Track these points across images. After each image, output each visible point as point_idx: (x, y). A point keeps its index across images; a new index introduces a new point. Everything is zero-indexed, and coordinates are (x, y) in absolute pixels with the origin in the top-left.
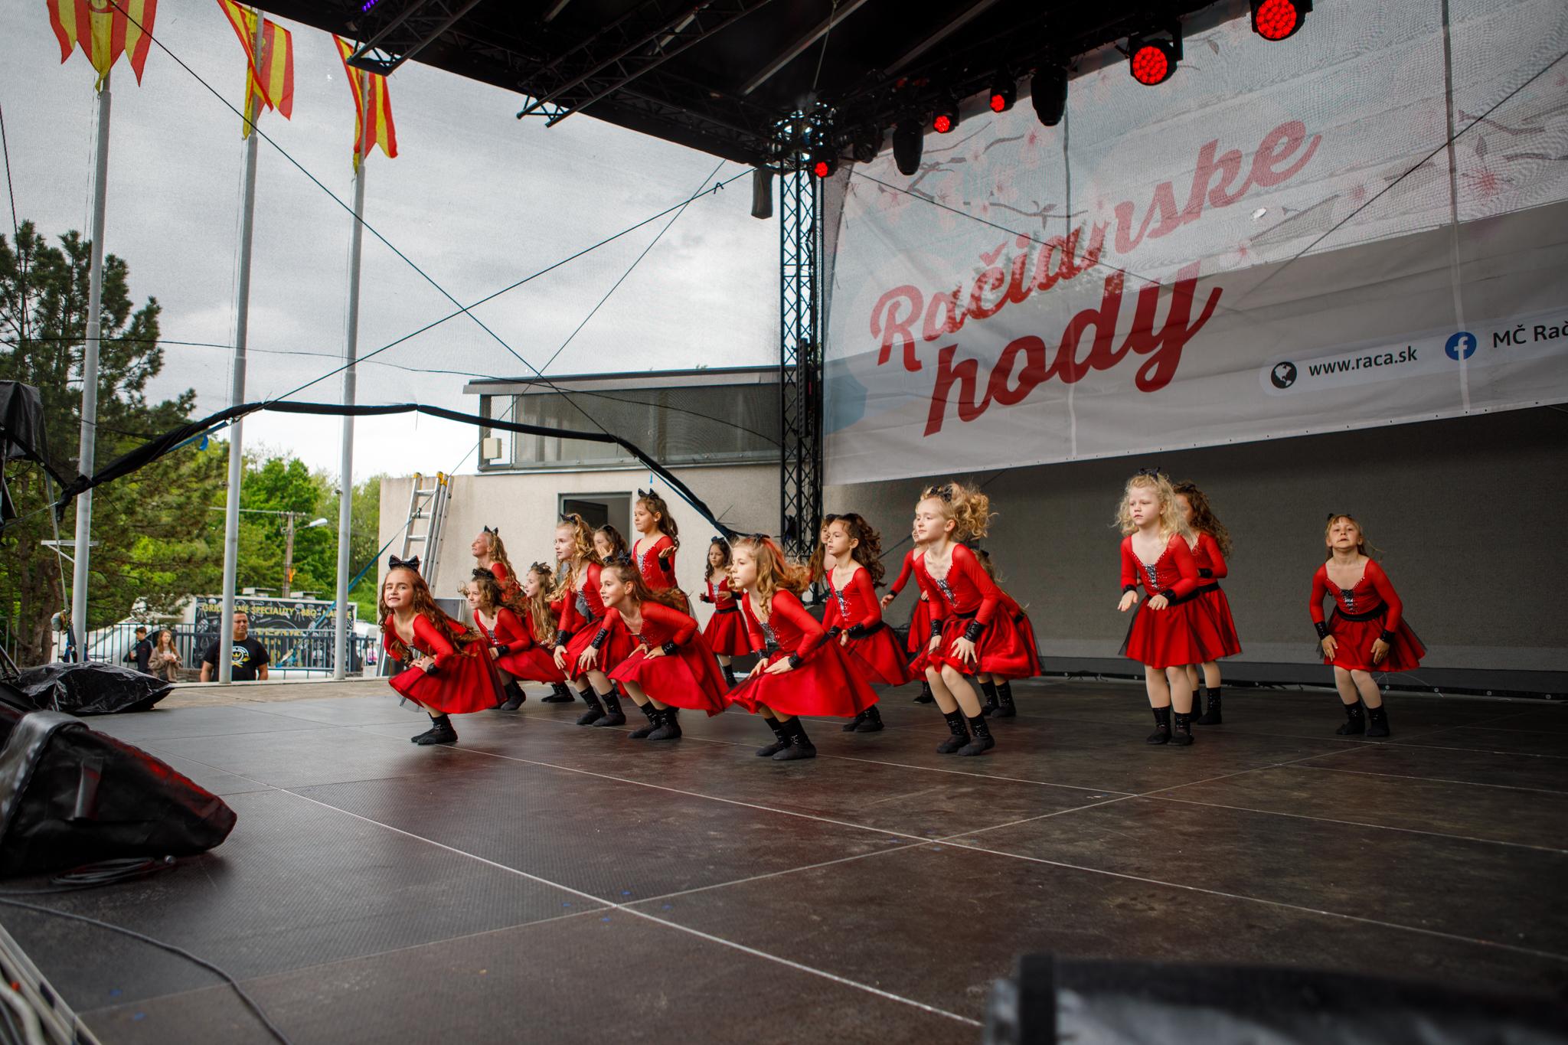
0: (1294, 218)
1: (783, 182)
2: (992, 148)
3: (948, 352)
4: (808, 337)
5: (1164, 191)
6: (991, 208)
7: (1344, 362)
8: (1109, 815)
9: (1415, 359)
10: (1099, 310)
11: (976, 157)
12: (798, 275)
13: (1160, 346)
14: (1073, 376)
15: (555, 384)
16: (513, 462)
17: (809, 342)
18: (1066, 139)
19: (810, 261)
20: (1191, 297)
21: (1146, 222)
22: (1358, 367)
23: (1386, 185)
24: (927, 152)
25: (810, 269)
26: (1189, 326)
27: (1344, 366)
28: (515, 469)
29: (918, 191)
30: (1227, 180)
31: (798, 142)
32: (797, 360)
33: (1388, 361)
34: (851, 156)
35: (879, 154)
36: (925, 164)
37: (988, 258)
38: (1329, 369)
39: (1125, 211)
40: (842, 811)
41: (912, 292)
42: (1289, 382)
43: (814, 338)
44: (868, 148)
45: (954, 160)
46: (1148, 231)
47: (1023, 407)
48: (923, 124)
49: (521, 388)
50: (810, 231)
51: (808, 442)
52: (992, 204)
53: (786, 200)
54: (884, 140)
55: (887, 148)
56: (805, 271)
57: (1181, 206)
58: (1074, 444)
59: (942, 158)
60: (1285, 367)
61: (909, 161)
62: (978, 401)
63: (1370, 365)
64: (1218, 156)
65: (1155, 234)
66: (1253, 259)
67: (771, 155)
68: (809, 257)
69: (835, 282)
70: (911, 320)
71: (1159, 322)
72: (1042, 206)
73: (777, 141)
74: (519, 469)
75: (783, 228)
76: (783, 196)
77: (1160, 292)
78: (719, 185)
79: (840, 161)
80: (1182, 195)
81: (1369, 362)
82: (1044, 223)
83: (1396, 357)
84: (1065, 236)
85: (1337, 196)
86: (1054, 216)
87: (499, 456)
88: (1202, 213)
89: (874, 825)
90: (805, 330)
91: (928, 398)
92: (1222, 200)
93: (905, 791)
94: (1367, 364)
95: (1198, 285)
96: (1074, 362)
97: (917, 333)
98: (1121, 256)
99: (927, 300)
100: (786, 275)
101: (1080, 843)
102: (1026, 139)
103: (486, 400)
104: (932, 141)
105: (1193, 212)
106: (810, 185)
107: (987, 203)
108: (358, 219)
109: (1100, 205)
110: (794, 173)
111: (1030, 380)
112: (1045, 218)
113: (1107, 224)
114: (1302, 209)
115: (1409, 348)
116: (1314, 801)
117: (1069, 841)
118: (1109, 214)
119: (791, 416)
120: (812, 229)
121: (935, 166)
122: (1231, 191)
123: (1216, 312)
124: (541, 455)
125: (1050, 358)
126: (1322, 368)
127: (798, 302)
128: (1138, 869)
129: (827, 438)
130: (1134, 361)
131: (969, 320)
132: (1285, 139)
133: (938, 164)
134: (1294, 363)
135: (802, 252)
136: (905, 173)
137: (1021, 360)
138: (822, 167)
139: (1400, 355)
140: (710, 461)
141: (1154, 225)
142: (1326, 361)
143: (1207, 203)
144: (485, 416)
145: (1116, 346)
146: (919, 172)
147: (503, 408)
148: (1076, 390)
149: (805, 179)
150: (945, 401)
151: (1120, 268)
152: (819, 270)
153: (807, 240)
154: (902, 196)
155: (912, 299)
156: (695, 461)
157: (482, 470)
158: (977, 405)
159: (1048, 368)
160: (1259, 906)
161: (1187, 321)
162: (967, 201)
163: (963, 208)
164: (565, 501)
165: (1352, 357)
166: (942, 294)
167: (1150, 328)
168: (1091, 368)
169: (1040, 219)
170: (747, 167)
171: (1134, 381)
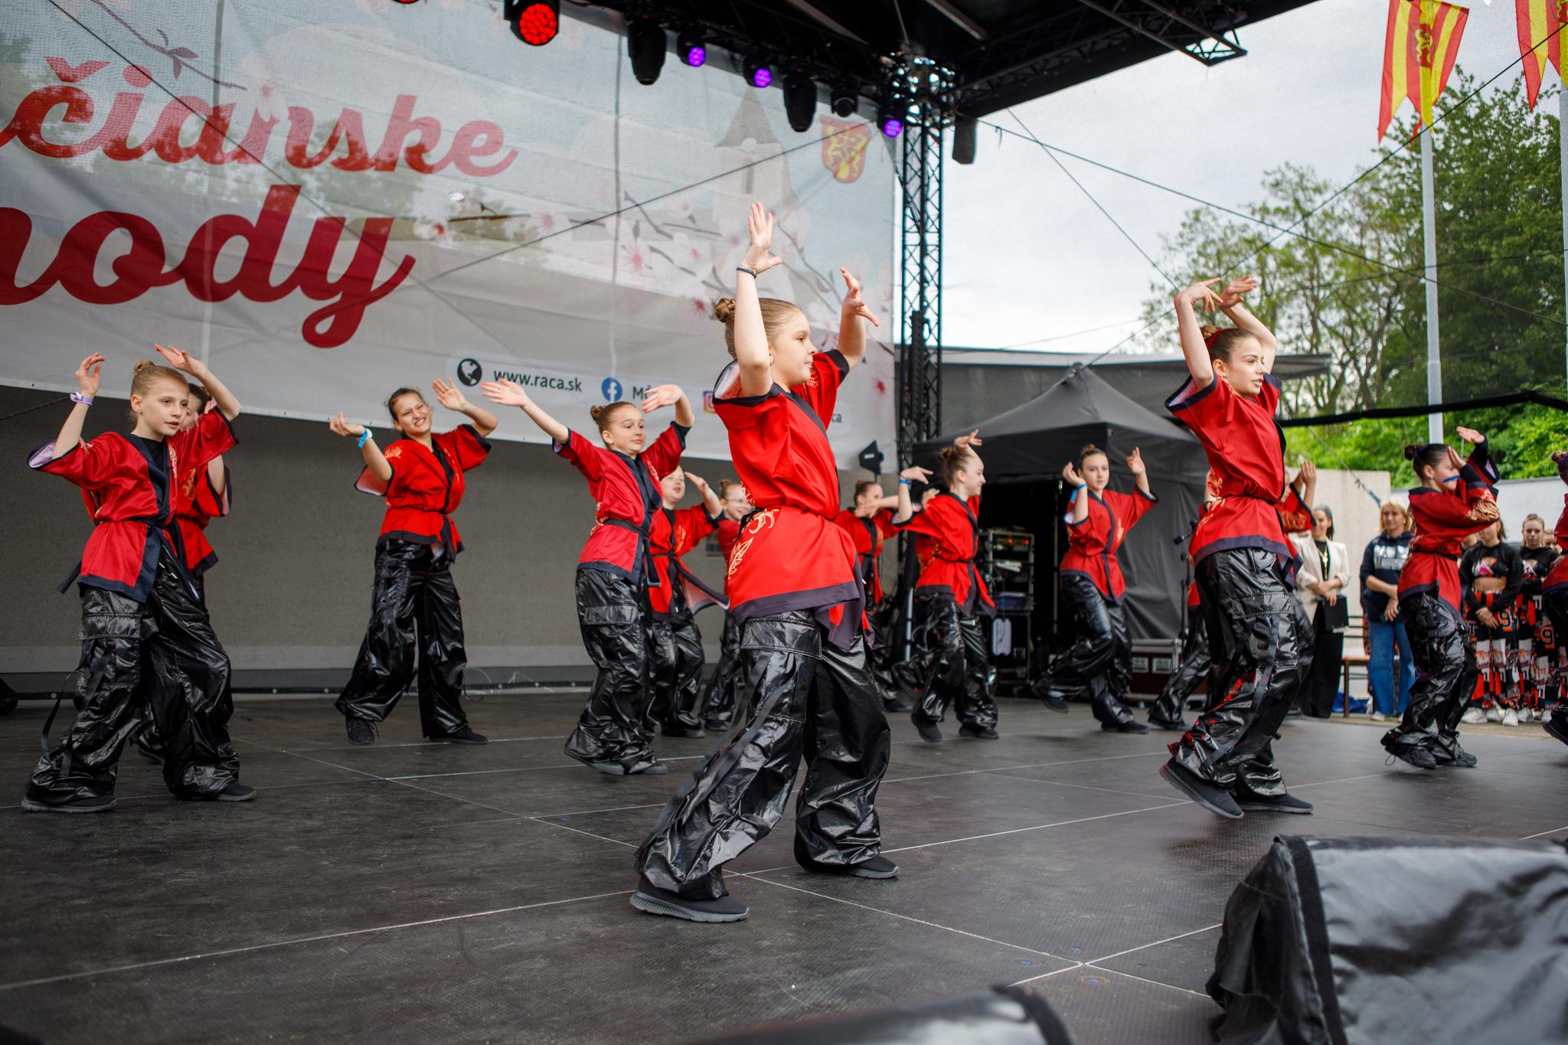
0: (488, 218)
5: (353, 118)
7: (526, 376)
9: (580, 390)
10: (254, 220)
13: (337, 298)
14: (209, 294)
20: (381, 253)
22: (535, 385)
26: (375, 286)
33: (560, 386)
42: (473, 381)
46: (330, 158)
60: (471, 365)
63: (546, 386)
64: (415, 115)
65: (341, 164)
71: (337, 269)
72: (174, 44)
77: (344, 233)
80: (374, 135)
82: (177, 73)
83: (566, 385)
84: (210, 104)
86: (195, 70)
88: (397, 168)
92: (419, 164)
94: (544, 384)
96: (212, 278)
109: (267, 92)
111: (135, 278)
112: (177, 64)
113: (274, 121)
114: (499, 213)
115: (575, 379)
118: (278, 109)
122: (428, 159)
123: (407, 282)
125: (172, 258)
130: (300, 305)
132: (484, 136)
134: (482, 365)
137: (118, 243)
139: (569, 384)
141: (341, 155)
143: (402, 159)
145: (276, 278)
159: (167, 269)
161: (371, 279)
165: (532, 373)
167: (325, 272)
168: (239, 294)
169: (170, 61)
171: (300, 328)
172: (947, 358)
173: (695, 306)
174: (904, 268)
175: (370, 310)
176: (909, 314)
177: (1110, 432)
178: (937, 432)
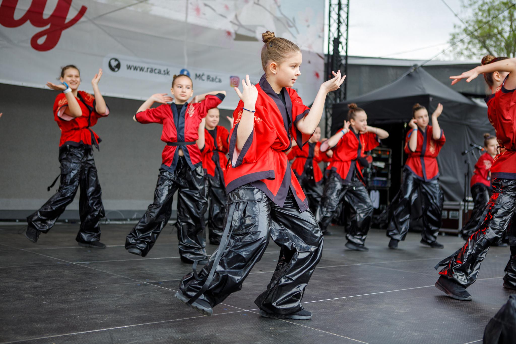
7: (142, 67)
22: (147, 72)
26: (67, 21)
33: (159, 73)
38: (135, 68)
42: (116, 69)
60: (115, 61)
71: (48, 13)
83: (162, 72)
94: (151, 71)
115: (168, 69)
123: (83, 19)
126: (132, 67)
130: (31, 29)
134: (121, 62)
142: (134, 64)
165: (145, 66)
171: (29, 41)
172: (350, 61)
173: (226, 34)
174: (330, 16)
175: (65, 33)
176: (332, 39)
177: (431, 99)
178: (345, 98)
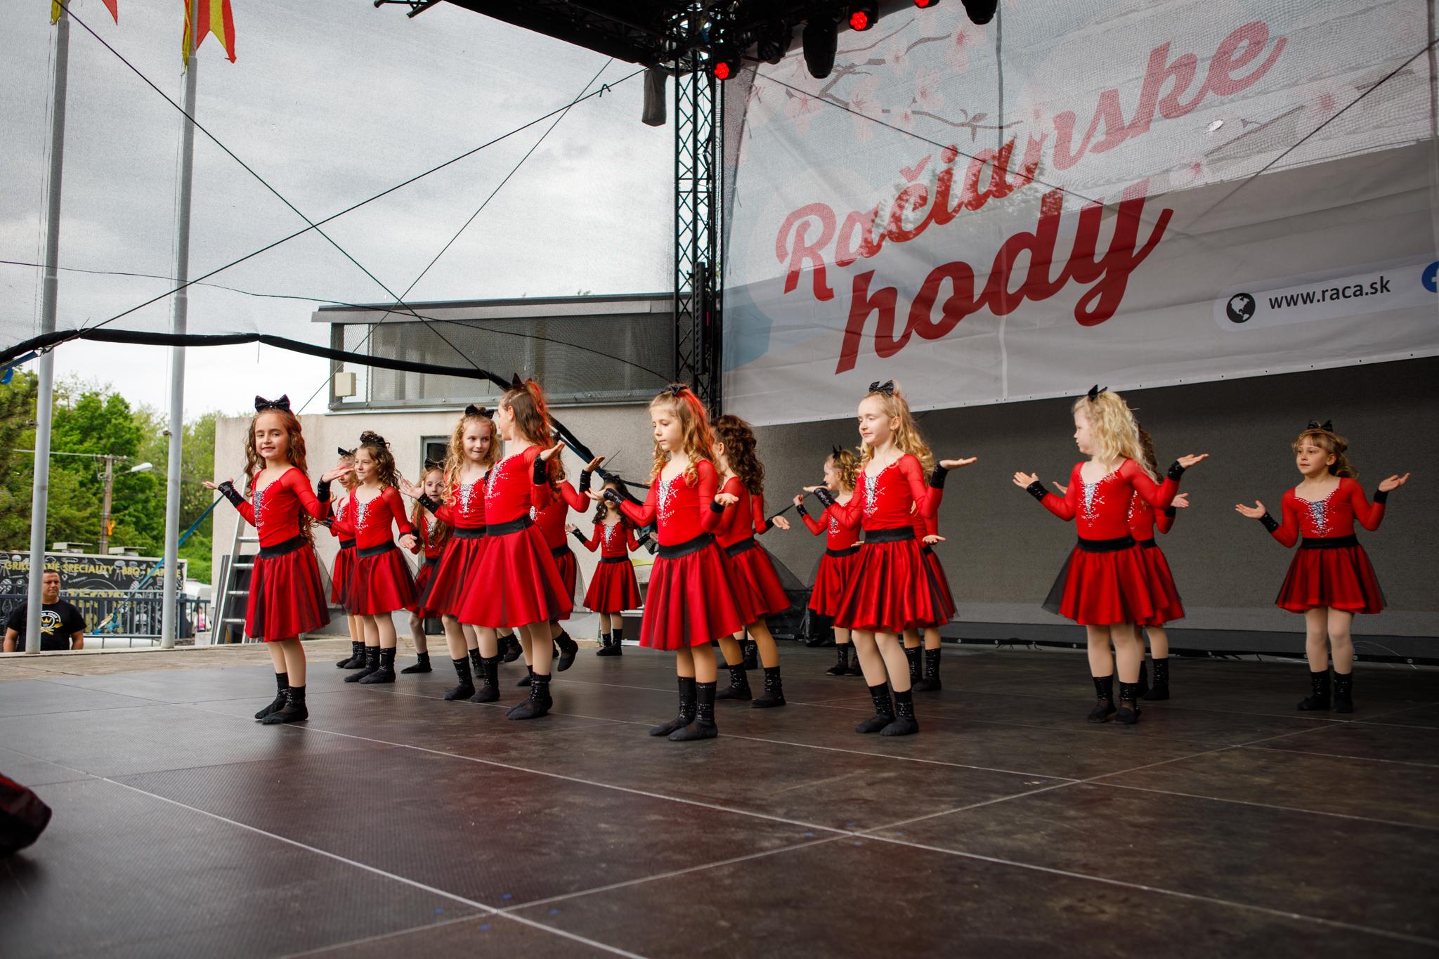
0: (1256, 131)
1: (678, 84)
2: (915, 48)
3: (863, 280)
4: (705, 261)
5: (1109, 99)
6: (912, 117)
7: (1308, 294)
8: (1049, 804)
9: (1388, 291)
10: (1034, 231)
11: (897, 58)
12: (695, 191)
13: (1103, 275)
14: (1004, 307)
15: (418, 312)
16: (369, 400)
17: (706, 266)
18: (999, 39)
19: (708, 175)
20: (1138, 219)
21: (1088, 137)
22: (1324, 300)
23: (1358, 95)
24: (842, 52)
25: (708, 183)
26: (1135, 252)
27: (1308, 299)
28: (371, 408)
29: (831, 96)
30: (1180, 89)
31: (696, 39)
32: (693, 286)
33: (1358, 293)
34: (756, 55)
35: (787, 54)
36: (839, 65)
37: (910, 174)
38: (1292, 301)
39: (1065, 121)
40: (749, 799)
41: (823, 211)
42: (1246, 316)
43: (712, 262)
44: (775, 47)
45: (871, 62)
46: (1090, 146)
47: (948, 341)
48: (836, 20)
49: (378, 316)
50: (708, 140)
51: (705, 379)
52: (914, 112)
53: (681, 105)
54: (793, 38)
55: (796, 47)
56: (703, 186)
57: (1128, 118)
58: (1005, 384)
59: (858, 59)
60: (1242, 299)
61: (821, 63)
62: (897, 334)
63: (1338, 298)
64: (1171, 59)
65: (1098, 148)
66: (1208, 177)
67: (665, 53)
68: (708, 170)
69: (736, 199)
70: (822, 243)
71: (1102, 247)
72: (971, 115)
73: (672, 38)
74: (376, 408)
75: (678, 137)
76: (678, 100)
77: (1104, 213)
78: (606, 87)
79: (743, 60)
80: (1129, 106)
81: (1336, 294)
82: (974, 135)
83: (1367, 289)
84: (997, 149)
85: (1301, 107)
86: (986, 127)
87: (353, 394)
88: (1152, 125)
89: (786, 815)
90: (703, 253)
91: (841, 330)
92: (1172, 110)
93: (819, 777)
94: (1334, 296)
95: (1146, 205)
96: (1007, 293)
97: (828, 257)
98: (1062, 172)
99: (840, 221)
100: (680, 190)
101: (1019, 836)
102: (954, 38)
103: (338, 329)
104: (847, 40)
105: (1142, 123)
106: (708, 89)
107: (909, 112)
108: (189, 118)
109: (1037, 114)
110: (691, 75)
111: (955, 311)
112: (974, 129)
113: (1044, 137)
114: (1264, 121)
115: (1382, 278)
116: (1279, 787)
117: (1007, 834)
118: (1048, 125)
119: (686, 348)
120: (711, 138)
121: (850, 69)
122: (1184, 100)
123: (1166, 236)
124: (401, 393)
125: (979, 286)
126: (1284, 300)
127: (695, 221)
128: (1085, 866)
129: (727, 375)
130: (1074, 290)
131: (887, 243)
132: (1245, 43)
133: (852, 66)
134: (1254, 296)
135: (699, 164)
136: (816, 76)
137: (946, 289)
138: (722, 68)
139: (1372, 287)
140: (593, 400)
141: (1099, 137)
142: (1289, 292)
143: (1157, 114)
144: (336, 349)
145: (1054, 274)
146: (832, 75)
147: (357, 339)
148: (1008, 323)
149: (703, 81)
150: (860, 335)
151: (1058, 186)
152: (718, 183)
153: (705, 151)
154: (813, 103)
155: (823, 218)
156: (577, 401)
157: (334, 410)
158: (896, 339)
159: (976, 298)
160: (1222, 908)
161: (1133, 246)
162: (886, 108)
163: (882, 117)
164: (429, 445)
165: (1317, 288)
166: (857, 213)
167: (1092, 254)
168: (1025, 298)
169: (969, 130)
170: (637, 67)
171: (1073, 314)
175: (1131, 276)
